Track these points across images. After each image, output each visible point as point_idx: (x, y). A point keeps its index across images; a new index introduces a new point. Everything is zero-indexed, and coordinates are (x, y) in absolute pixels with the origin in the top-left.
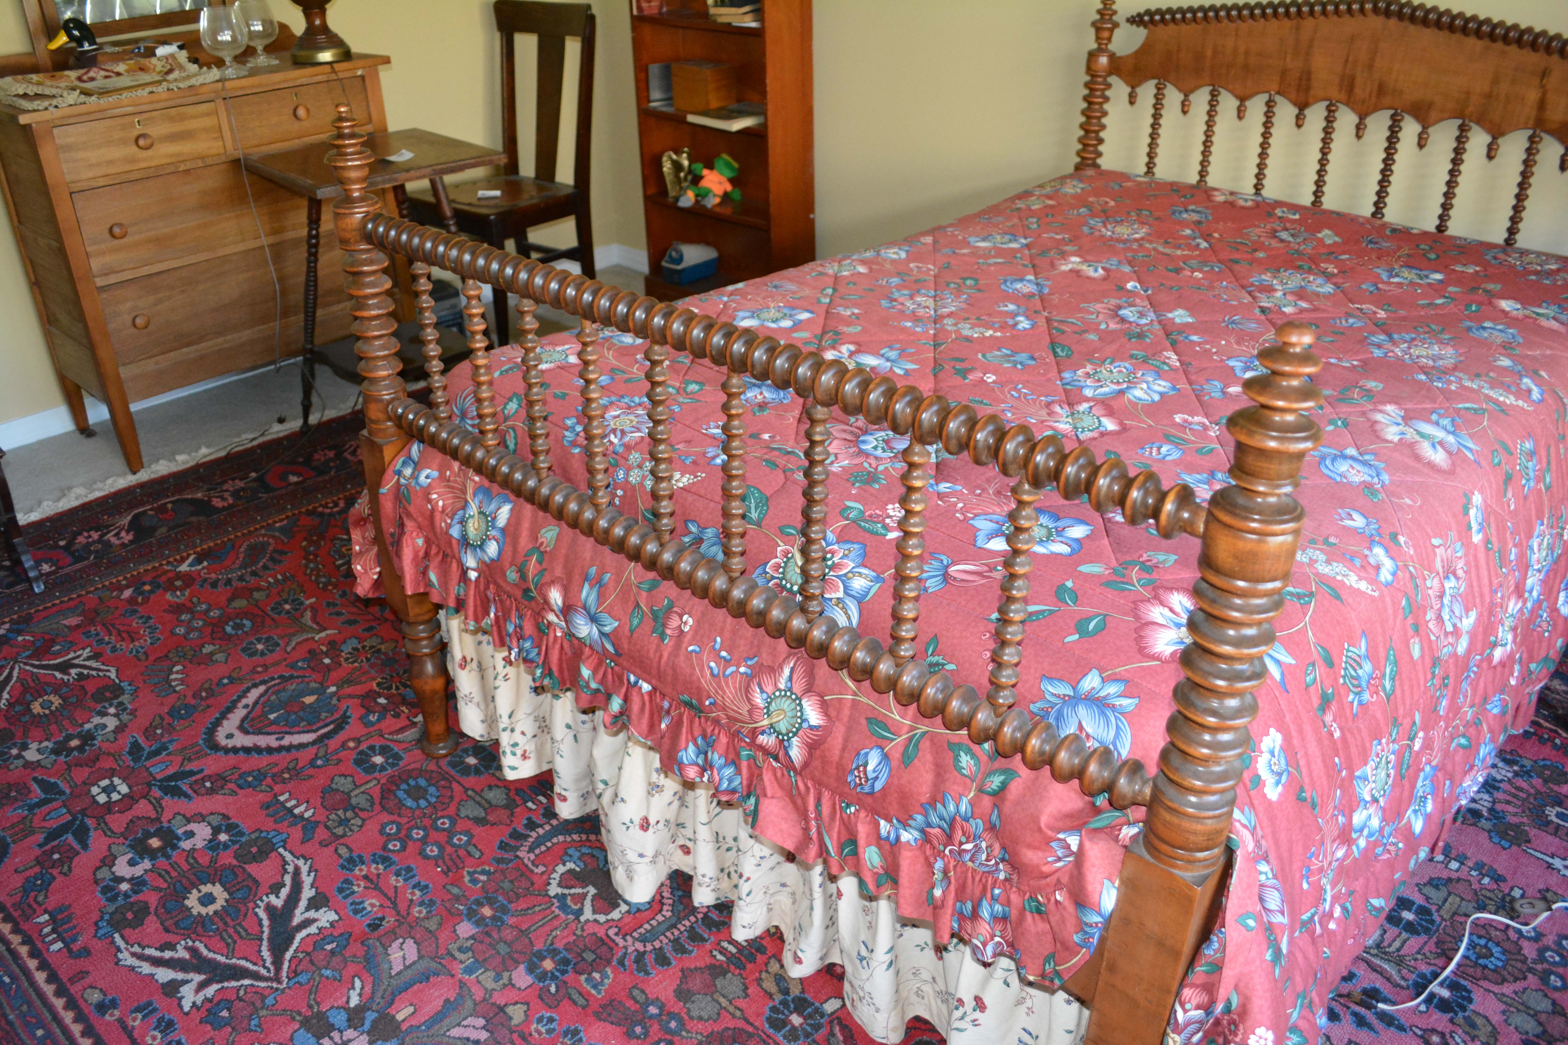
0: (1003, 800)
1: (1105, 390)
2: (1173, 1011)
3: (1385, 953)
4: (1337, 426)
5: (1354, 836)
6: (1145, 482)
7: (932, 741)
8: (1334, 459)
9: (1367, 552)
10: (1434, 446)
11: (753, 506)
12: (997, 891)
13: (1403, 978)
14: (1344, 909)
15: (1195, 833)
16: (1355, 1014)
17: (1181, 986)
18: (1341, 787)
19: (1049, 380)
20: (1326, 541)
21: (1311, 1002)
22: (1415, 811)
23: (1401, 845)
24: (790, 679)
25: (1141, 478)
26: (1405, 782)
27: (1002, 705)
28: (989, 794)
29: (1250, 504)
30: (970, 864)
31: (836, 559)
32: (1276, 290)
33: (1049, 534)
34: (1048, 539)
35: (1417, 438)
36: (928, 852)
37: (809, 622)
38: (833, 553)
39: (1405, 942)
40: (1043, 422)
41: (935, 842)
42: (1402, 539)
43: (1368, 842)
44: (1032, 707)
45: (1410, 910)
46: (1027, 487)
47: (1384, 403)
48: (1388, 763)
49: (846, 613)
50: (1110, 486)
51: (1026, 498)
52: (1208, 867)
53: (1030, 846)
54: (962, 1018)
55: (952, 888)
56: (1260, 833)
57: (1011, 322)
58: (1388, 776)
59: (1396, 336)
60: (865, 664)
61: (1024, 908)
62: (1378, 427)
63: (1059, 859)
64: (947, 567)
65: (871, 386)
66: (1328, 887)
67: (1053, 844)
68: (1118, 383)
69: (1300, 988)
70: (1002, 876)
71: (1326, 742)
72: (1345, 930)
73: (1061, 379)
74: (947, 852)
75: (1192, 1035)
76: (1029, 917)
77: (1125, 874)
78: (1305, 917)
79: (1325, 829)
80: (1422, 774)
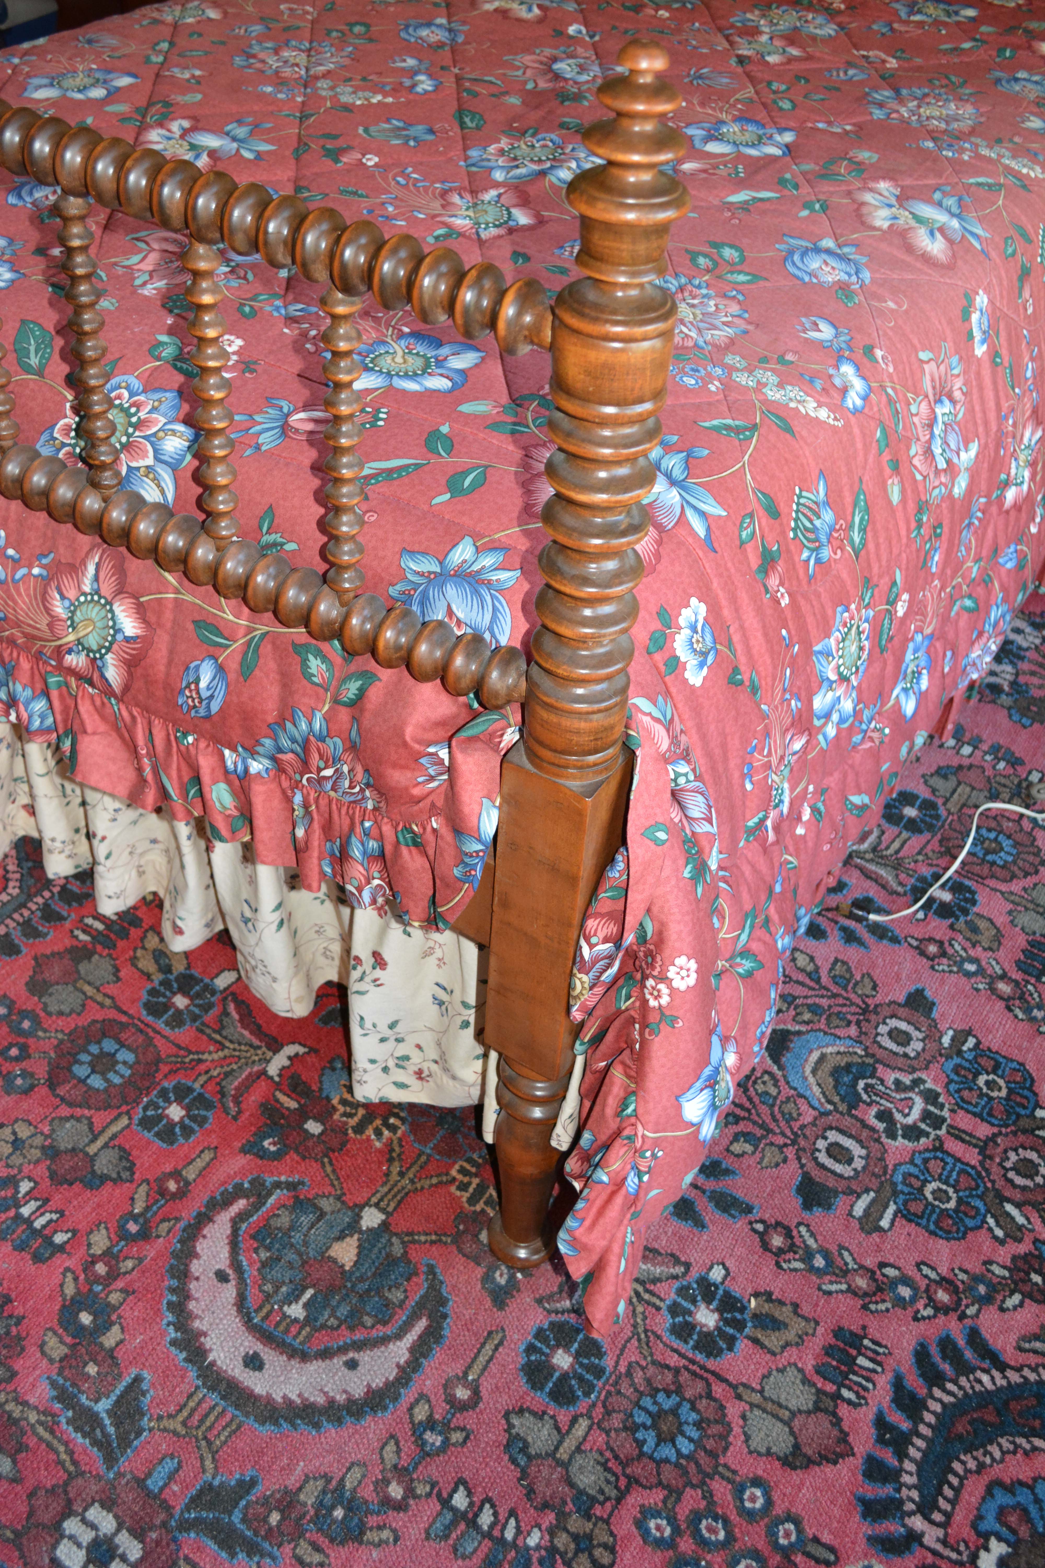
0: (362, 711)
1: (522, 171)
2: (578, 948)
3: (882, 857)
4: (813, 210)
5: (817, 723)
6: (479, 279)
7: (274, 643)
8: (805, 253)
9: (831, 371)
10: (932, 233)
11: (32, 349)
12: (367, 824)
13: (900, 884)
14: (814, 810)
15: (578, 732)
16: (844, 929)
17: (585, 917)
18: (792, 665)
19: (451, 159)
20: (781, 360)
21: (768, 920)
22: (905, 690)
23: (887, 731)
24: (96, 578)
25: (474, 273)
26: (889, 656)
27: (347, 590)
28: (345, 705)
29: (603, 300)
30: (332, 794)
31: (142, 415)
32: (761, 33)
33: (427, 365)
34: (424, 371)
35: (913, 223)
36: (285, 784)
37: (105, 500)
38: (138, 405)
39: (905, 842)
40: (434, 217)
41: (290, 770)
42: (879, 353)
43: (839, 731)
44: (391, 589)
45: (913, 806)
46: (340, 295)
47: (876, 179)
48: (859, 633)
49: (159, 486)
50: (435, 287)
51: (341, 310)
52: (601, 772)
53: (395, 766)
54: (361, 979)
55: (316, 825)
56: (678, 726)
57: (407, 82)
58: (861, 649)
59: (904, 92)
60: (178, 551)
61: (398, 842)
62: (865, 210)
63: (432, 779)
64: (288, 415)
65: (129, 163)
66: (786, 786)
67: (423, 761)
68: (540, 161)
69: (748, 906)
70: (370, 805)
71: (769, 612)
72: (818, 834)
73: (466, 158)
74: (304, 781)
75: (601, 973)
76: (405, 851)
77: (505, 789)
78: (751, 823)
79: (773, 717)
80: (911, 645)
